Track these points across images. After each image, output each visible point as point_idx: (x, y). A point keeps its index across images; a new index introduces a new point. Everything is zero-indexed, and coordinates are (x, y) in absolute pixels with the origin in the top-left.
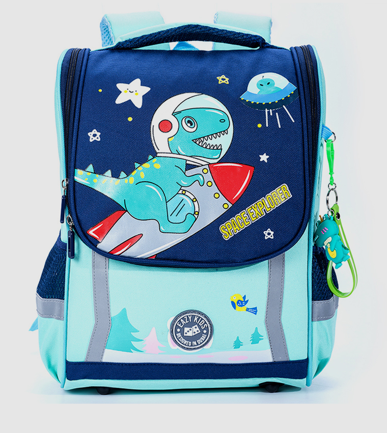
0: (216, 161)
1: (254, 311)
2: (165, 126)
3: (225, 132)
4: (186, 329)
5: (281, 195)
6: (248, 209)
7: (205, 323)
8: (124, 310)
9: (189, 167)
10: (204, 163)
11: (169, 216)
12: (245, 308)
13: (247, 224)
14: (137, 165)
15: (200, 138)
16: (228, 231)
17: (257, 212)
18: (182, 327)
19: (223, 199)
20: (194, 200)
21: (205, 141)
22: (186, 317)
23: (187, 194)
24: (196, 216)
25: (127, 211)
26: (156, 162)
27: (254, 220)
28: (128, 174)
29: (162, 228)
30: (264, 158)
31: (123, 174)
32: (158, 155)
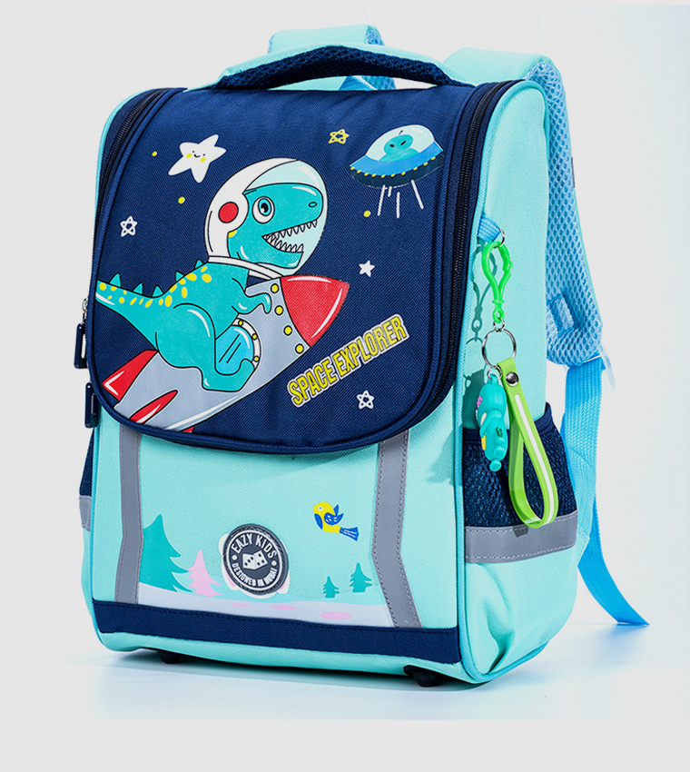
0: (292, 272)
1: (354, 533)
2: (228, 212)
3: (312, 223)
4: (246, 557)
5: (388, 334)
6: (335, 355)
7: (273, 549)
8: (160, 518)
9: (252, 281)
10: (274, 275)
11: (217, 361)
12: (337, 527)
13: (332, 380)
14: (179, 275)
15: (273, 234)
16: (302, 391)
17: (348, 361)
18: (239, 552)
19: (296, 338)
20: (255, 337)
21: (281, 238)
22: (244, 536)
23: (245, 326)
24: (255, 364)
25: (158, 351)
26: (206, 272)
27: (343, 374)
28: (165, 291)
29: (205, 381)
30: (366, 268)
31: (158, 291)
32: (211, 260)
